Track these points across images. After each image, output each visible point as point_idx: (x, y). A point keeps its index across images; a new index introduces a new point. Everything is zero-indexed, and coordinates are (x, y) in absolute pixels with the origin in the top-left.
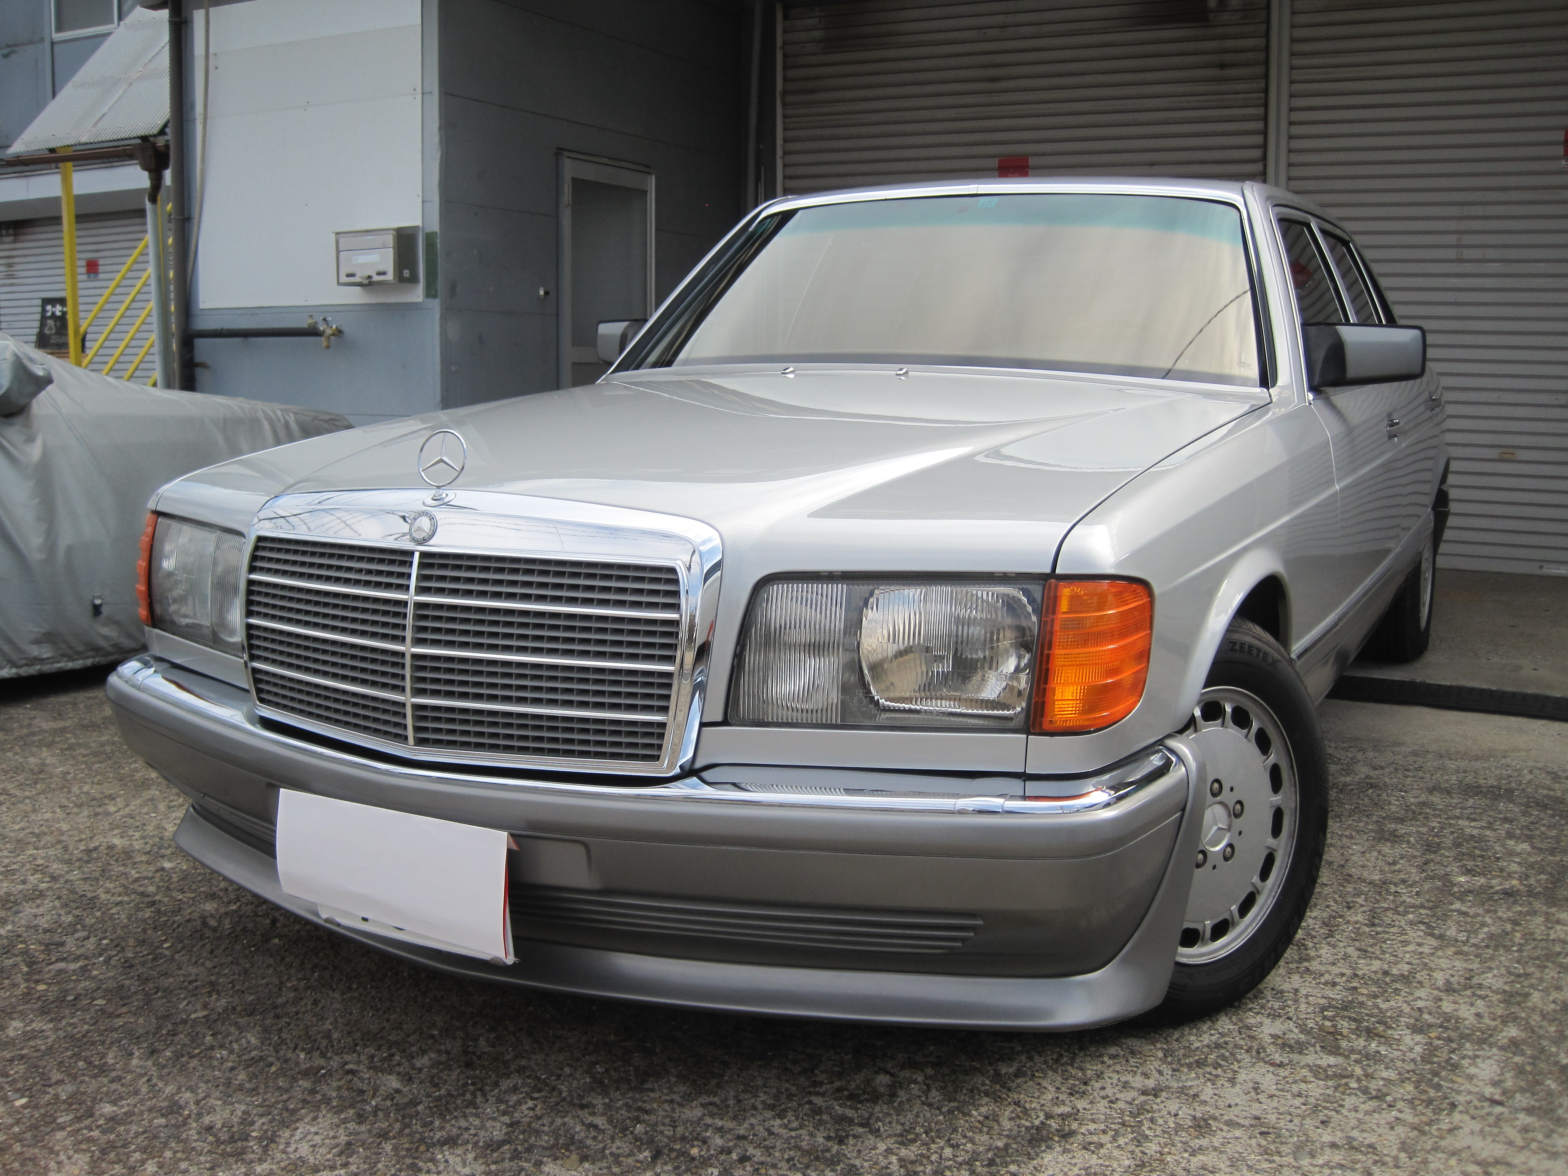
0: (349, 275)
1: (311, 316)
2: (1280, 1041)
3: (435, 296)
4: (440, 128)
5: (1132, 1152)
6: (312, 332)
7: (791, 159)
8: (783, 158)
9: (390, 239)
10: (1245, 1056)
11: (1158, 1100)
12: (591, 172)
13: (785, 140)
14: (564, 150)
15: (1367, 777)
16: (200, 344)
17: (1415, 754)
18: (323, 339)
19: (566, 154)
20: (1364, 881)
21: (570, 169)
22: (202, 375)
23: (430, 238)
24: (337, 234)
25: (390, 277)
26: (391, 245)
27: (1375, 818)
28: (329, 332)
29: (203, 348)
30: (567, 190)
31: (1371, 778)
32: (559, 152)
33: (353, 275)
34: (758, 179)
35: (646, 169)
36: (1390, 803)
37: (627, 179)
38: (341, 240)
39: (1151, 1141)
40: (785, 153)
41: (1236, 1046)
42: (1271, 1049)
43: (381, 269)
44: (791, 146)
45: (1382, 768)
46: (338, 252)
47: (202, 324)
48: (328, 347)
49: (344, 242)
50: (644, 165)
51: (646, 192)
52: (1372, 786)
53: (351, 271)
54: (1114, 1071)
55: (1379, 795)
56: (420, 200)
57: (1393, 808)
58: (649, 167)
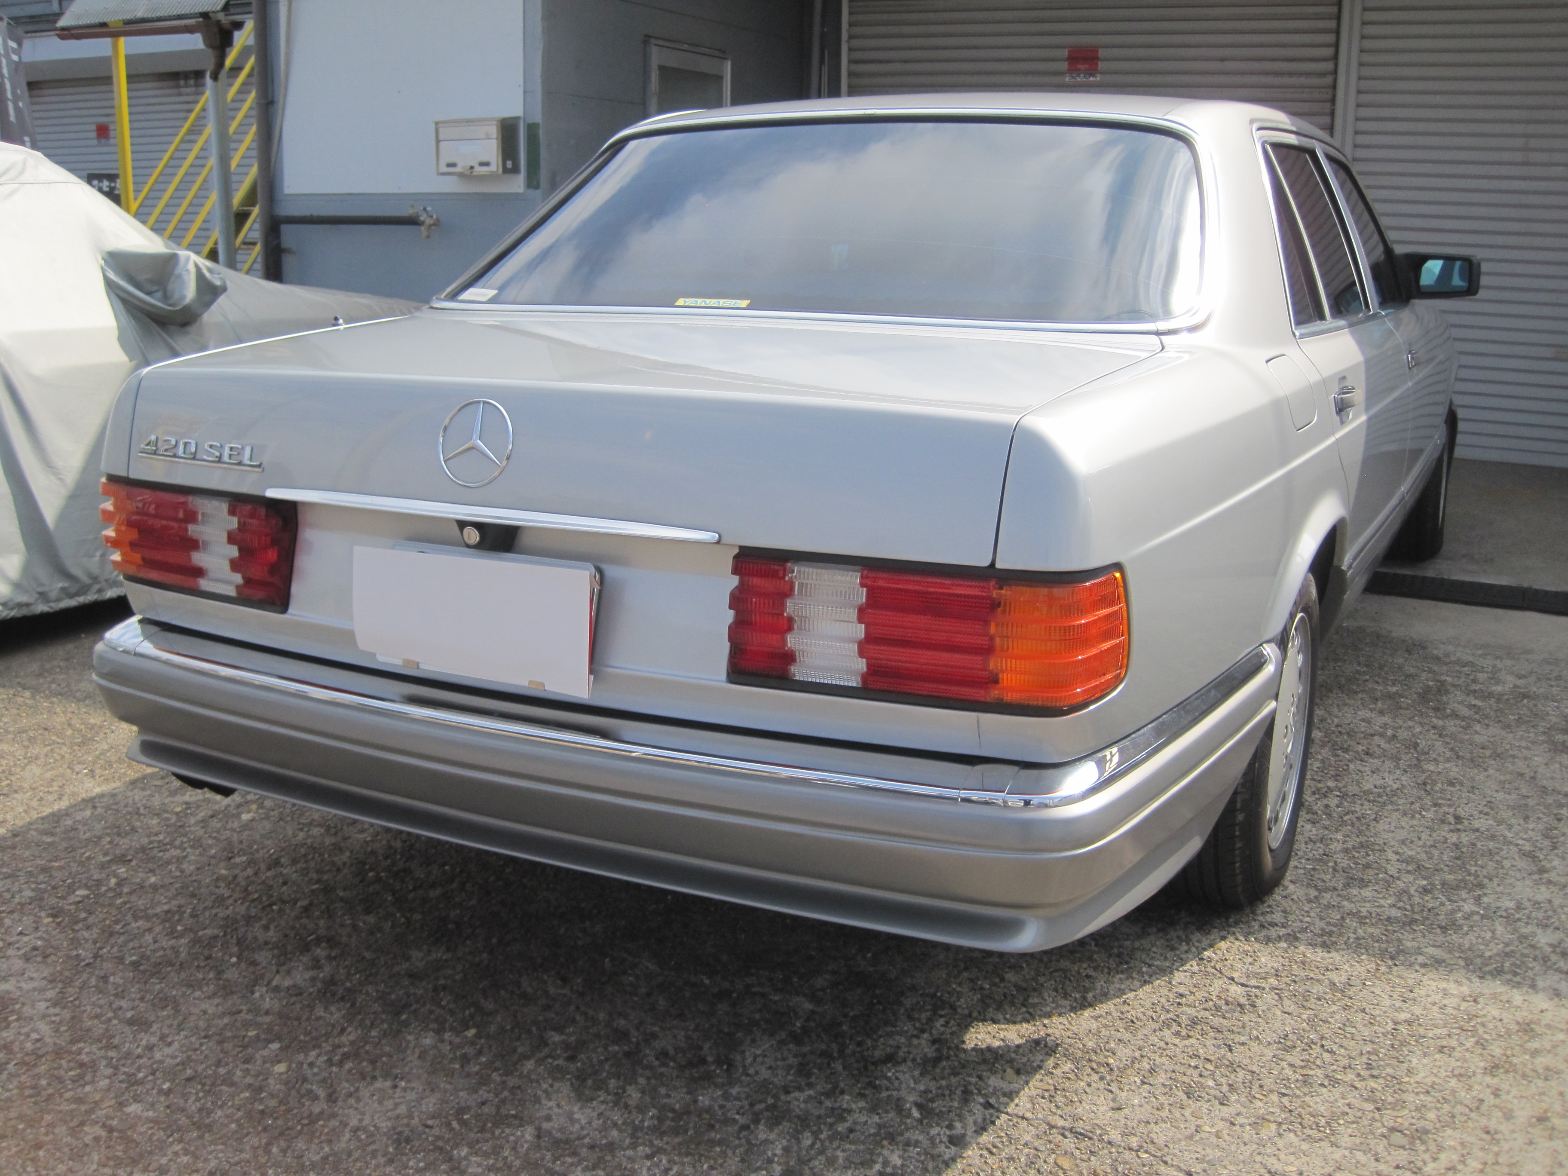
0: (449, 165)
1: (412, 206)
2: (1558, 950)
3: (537, 187)
4: (543, 18)
5: (1481, 1055)
6: (412, 221)
7: (856, 43)
8: (848, 42)
9: (493, 131)
10: (1534, 964)
11: (1480, 1006)
12: (673, 60)
13: (851, 25)
14: (650, 37)
15: (1516, 686)
16: (286, 230)
17: (1546, 661)
18: (423, 228)
19: (653, 41)
20: (1559, 793)
21: (657, 57)
22: (289, 263)
23: (532, 129)
24: (437, 123)
25: (493, 168)
26: (495, 136)
27: (1541, 729)
28: (429, 221)
29: (289, 235)
30: (654, 76)
31: (1519, 687)
32: (647, 40)
33: (454, 165)
34: (822, 62)
35: (722, 54)
36: (1548, 714)
37: (705, 65)
38: (441, 130)
39: (1492, 1044)
40: (851, 37)
41: (1523, 955)
42: (1554, 958)
43: (485, 159)
44: (857, 30)
45: (1524, 677)
46: (438, 141)
47: (286, 210)
48: (428, 237)
49: (444, 133)
50: (719, 50)
51: (722, 77)
52: (1525, 696)
53: (451, 160)
54: (1430, 979)
55: (1535, 705)
56: (521, 91)
57: (1554, 719)
58: (724, 52)
